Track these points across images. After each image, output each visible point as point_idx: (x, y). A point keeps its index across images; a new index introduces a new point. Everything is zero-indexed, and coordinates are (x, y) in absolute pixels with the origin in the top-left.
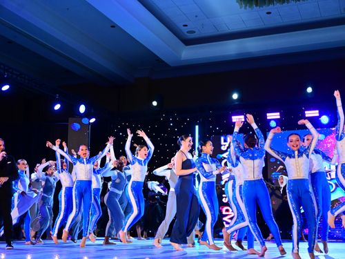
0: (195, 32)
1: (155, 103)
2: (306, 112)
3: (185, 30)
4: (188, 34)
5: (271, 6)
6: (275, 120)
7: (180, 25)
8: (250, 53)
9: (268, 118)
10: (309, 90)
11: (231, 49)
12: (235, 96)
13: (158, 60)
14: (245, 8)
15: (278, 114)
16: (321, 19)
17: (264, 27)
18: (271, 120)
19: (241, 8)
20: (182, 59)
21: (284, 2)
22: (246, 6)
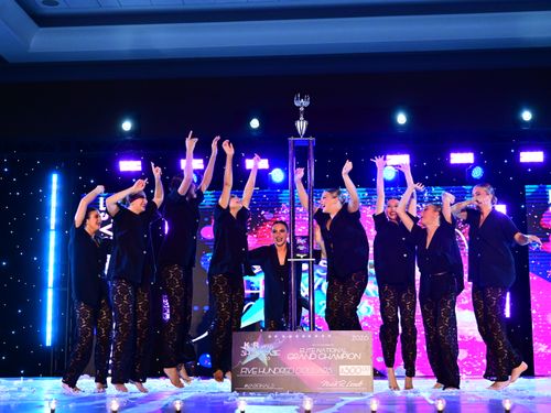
2: (247, 161)
4: (45, 6)
10: (255, 123)
12: (127, 126)
15: (201, 161)
17: (182, 8)
20: (30, 51)
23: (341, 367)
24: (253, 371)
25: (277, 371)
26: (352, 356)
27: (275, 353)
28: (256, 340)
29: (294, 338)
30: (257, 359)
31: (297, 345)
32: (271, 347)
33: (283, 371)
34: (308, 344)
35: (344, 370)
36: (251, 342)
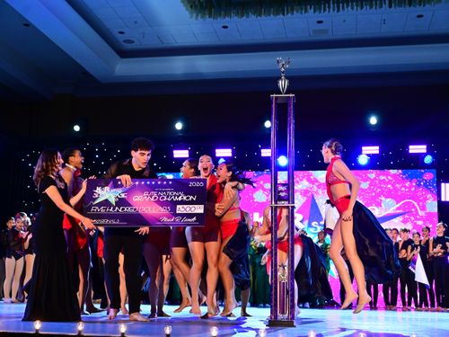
0: (133, 42)
1: (77, 128)
2: (262, 151)
3: (121, 38)
4: (125, 44)
5: (227, 18)
6: (224, 158)
7: (115, 31)
8: (200, 74)
9: (217, 155)
10: (268, 124)
11: (178, 67)
12: (179, 126)
13: (85, 73)
14: (197, 18)
15: (230, 151)
16: (285, 40)
17: (219, 43)
18: (219, 158)
19: (191, 17)
21: (243, 16)
22: (197, 15)
23: (178, 206)
24: (102, 210)
25: (123, 209)
26: (188, 198)
27: (123, 196)
28: (107, 186)
29: (140, 185)
30: (107, 200)
31: (142, 189)
32: (119, 191)
33: (128, 210)
34: (151, 188)
35: (180, 209)
36: (103, 187)
